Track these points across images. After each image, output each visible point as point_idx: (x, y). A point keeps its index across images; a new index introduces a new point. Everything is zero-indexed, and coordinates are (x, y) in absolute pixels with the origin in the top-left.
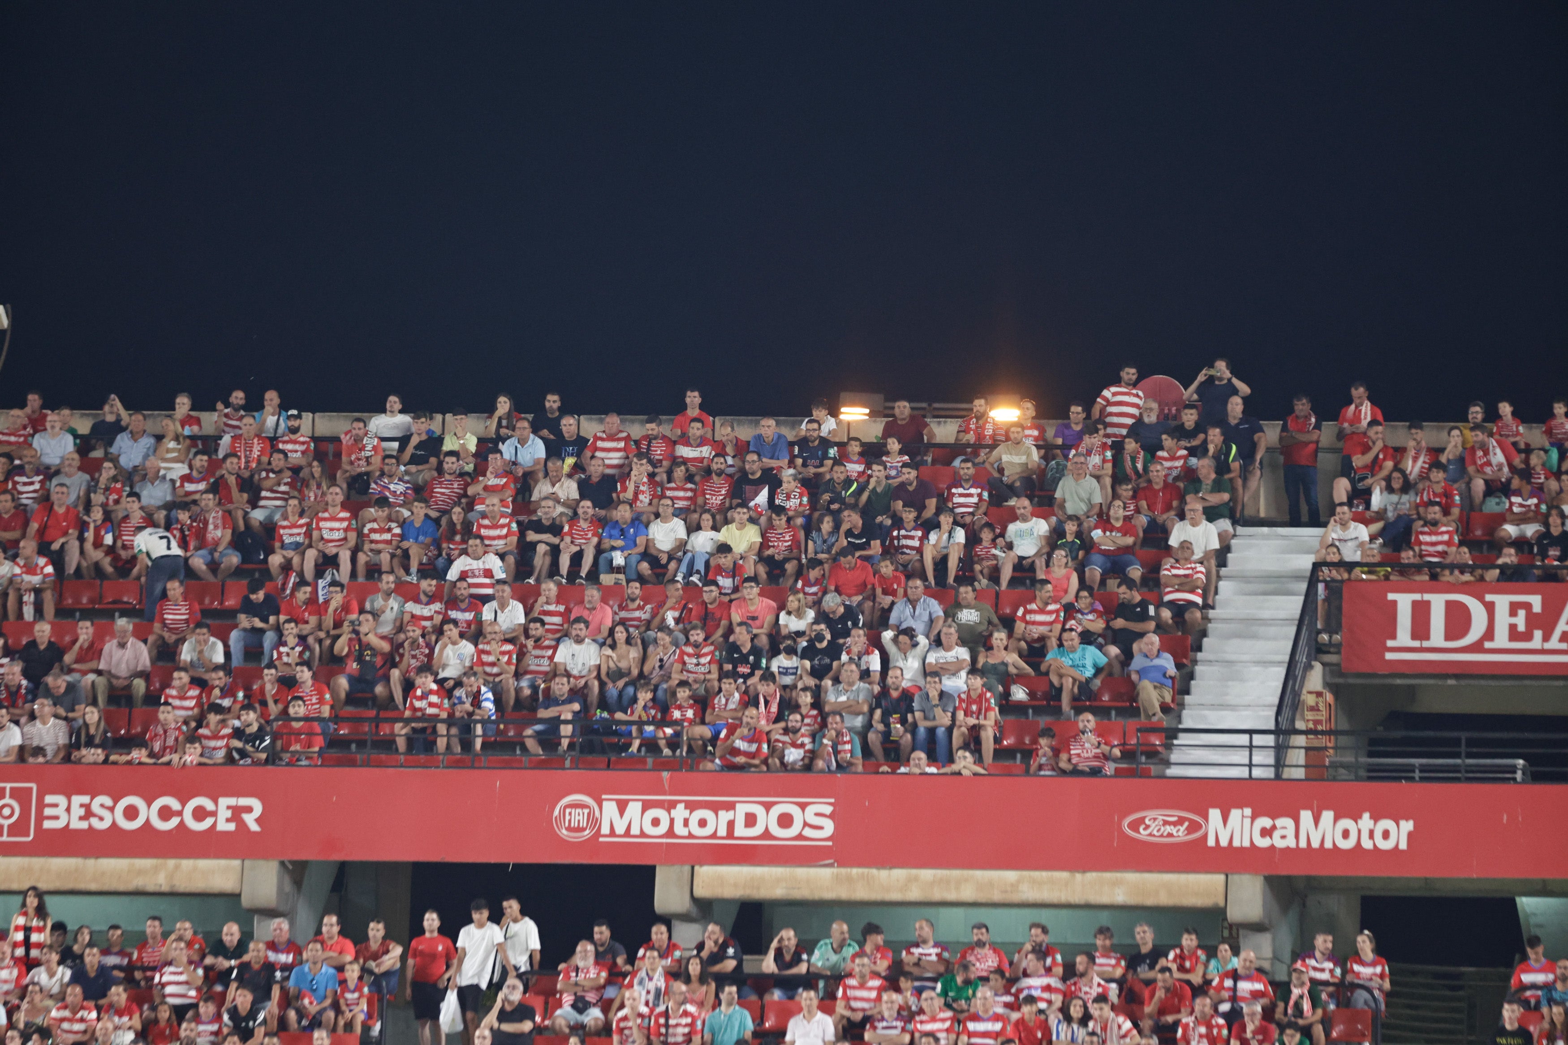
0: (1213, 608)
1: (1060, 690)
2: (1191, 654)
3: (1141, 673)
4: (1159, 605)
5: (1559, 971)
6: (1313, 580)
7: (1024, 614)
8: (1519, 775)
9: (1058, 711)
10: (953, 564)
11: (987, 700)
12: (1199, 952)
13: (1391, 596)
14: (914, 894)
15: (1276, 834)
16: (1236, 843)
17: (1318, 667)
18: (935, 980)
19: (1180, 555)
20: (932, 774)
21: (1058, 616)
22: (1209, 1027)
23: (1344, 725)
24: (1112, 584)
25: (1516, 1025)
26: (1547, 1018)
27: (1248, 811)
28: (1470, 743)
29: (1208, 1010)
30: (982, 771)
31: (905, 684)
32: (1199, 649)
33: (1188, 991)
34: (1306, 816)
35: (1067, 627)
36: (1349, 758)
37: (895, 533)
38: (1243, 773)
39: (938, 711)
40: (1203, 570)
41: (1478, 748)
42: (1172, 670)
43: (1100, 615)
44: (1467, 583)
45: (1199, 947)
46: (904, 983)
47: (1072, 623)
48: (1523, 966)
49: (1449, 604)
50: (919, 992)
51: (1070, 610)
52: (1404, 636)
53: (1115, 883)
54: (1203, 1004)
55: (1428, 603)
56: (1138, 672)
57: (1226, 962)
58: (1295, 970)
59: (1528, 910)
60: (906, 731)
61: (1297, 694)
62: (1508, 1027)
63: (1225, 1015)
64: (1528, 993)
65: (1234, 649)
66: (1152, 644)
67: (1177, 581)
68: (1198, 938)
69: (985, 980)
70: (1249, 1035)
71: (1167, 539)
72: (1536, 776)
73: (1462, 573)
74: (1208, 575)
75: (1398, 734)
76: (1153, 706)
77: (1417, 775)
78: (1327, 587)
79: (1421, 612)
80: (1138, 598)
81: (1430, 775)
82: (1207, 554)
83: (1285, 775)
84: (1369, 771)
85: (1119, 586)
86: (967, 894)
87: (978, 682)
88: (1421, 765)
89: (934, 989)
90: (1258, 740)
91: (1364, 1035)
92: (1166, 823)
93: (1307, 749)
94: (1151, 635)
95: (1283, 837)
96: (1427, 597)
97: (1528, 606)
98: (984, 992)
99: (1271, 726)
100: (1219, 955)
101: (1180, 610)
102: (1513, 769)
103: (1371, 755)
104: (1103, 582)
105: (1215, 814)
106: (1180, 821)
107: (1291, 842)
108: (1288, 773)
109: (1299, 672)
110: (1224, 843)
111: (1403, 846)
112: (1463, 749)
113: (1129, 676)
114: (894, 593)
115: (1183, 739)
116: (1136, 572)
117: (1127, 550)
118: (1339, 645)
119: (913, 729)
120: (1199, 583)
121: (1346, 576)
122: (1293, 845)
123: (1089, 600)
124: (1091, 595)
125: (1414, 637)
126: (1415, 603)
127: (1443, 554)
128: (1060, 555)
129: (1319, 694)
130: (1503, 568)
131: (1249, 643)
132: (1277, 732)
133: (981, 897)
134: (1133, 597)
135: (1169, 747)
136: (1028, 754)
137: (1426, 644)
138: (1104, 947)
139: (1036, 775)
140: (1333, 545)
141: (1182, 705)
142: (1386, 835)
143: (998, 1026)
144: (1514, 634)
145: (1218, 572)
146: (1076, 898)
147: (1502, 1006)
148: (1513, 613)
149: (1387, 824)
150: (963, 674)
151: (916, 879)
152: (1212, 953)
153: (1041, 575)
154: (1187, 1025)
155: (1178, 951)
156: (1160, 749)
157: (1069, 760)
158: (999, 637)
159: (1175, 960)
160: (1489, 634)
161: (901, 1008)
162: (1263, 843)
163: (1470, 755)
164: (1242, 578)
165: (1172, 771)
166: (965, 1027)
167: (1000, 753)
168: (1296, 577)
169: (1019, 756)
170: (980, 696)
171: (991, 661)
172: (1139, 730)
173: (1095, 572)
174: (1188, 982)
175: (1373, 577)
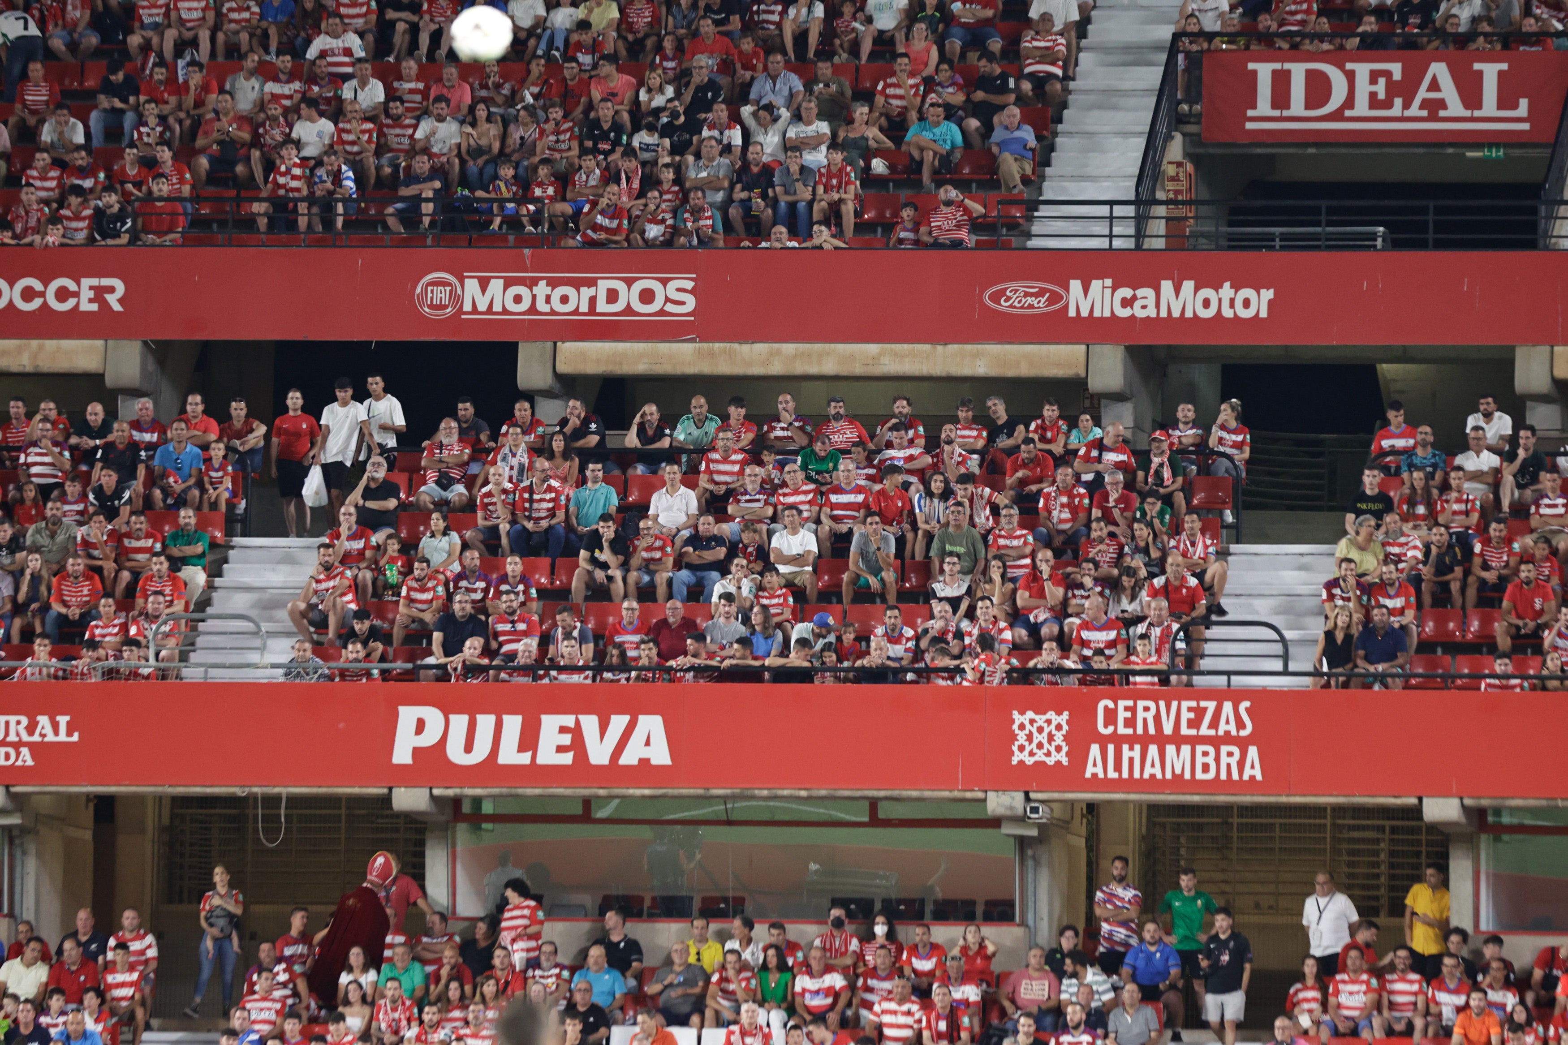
0: (1073, 79)
1: (920, 163)
2: (1052, 126)
3: (1001, 145)
4: (1020, 77)
5: (1419, 437)
6: (1173, 50)
7: (884, 88)
8: (1379, 243)
9: (917, 184)
10: (813, 39)
11: (848, 174)
12: (1061, 423)
13: (1251, 66)
14: (776, 368)
15: (1137, 304)
16: (1097, 314)
17: (1178, 138)
18: (796, 453)
19: (1041, 27)
20: (794, 248)
21: (918, 90)
22: (1071, 496)
23: (1205, 195)
24: (973, 56)
25: (1377, 490)
26: (1408, 484)
27: (1108, 282)
28: (1331, 211)
29: (1070, 480)
30: (843, 245)
31: (765, 159)
32: (1060, 121)
33: (1051, 462)
34: (1167, 286)
35: (929, 101)
36: (1208, 228)
37: (755, 8)
38: (1103, 243)
39: (799, 186)
40: (1063, 41)
41: (1339, 216)
42: (1032, 143)
43: (960, 88)
44: (1328, 51)
45: (1060, 417)
46: (767, 457)
47: (932, 97)
48: (1382, 432)
49: (1309, 72)
50: (781, 465)
51: (930, 84)
52: (1264, 106)
53: (977, 355)
54: (1064, 474)
55: (1289, 72)
56: (998, 144)
57: (1088, 432)
58: (1154, 439)
59: (1389, 376)
60: (767, 206)
61: (1157, 165)
62: (1368, 492)
63: (1087, 485)
64: (1388, 459)
65: (1095, 121)
66: (1014, 116)
67: (1038, 53)
68: (1060, 408)
69: (845, 452)
70: (1111, 504)
71: (1027, 12)
72: (1396, 243)
73: (1322, 42)
74: (1068, 46)
75: (1259, 203)
76: (1014, 179)
77: (1277, 243)
78: (1186, 58)
79: (1281, 81)
80: (998, 71)
81: (1291, 244)
82: (1067, 27)
83: (1145, 246)
84: (1230, 240)
85: (979, 59)
86: (829, 368)
87: (838, 157)
88: (1282, 234)
89: (795, 462)
90: (1118, 210)
91: (1225, 503)
92: (1027, 295)
93: (1168, 219)
94: (1012, 107)
95: (1144, 307)
96: (1287, 66)
97: (1388, 74)
98: (845, 465)
99: (1132, 196)
100: (1081, 425)
101: (1040, 81)
102: (1373, 237)
103: (1231, 224)
104: (963, 55)
105: (1075, 285)
106: (1041, 293)
107: (1151, 312)
108: (1149, 244)
109: (1159, 143)
110: (1085, 313)
111: (1264, 314)
112: (1323, 218)
113: (990, 149)
114: (753, 68)
115: (1044, 211)
116: (996, 44)
117: (987, 22)
118: (1199, 115)
119: (774, 203)
120: (1060, 55)
121: (1205, 45)
122: (1153, 314)
123: (949, 73)
124: (951, 67)
125: (1274, 106)
126: (1274, 72)
127: (1302, 23)
128: (920, 28)
129: (1179, 164)
130: (1363, 36)
131: (1110, 114)
132: (1137, 202)
133: (843, 371)
134: (993, 70)
135: (1030, 219)
136: (889, 228)
137: (1286, 113)
138: (966, 418)
139: (895, 248)
140: (1192, 15)
141: (1043, 178)
142: (1247, 303)
143: (860, 498)
144: (1374, 102)
145: (1078, 44)
146: (938, 370)
147: (1362, 474)
148: (1373, 80)
149: (1247, 293)
150: (824, 148)
151: (778, 353)
152: (1073, 424)
153: (901, 49)
154: (1049, 494)
155: (1039, 421)
156: (1021, 221)
157: (930, 233)
158: (861, 111)
159: (1035, 431)
160: (1350, 102)
161: (763, 481)
162: (1123, 313)
163: (1330, 224)
164: (1102, 49)
165: (1034, 243)
166: (828, 499)
167: (861, 227)
168: (1156, 47)
169: (879, 230)
170: (841, 170)
171: (852, 135)
172: (999, 203)
173: (955, 44)
174: (1050, 452)
175: (1233, 47)
